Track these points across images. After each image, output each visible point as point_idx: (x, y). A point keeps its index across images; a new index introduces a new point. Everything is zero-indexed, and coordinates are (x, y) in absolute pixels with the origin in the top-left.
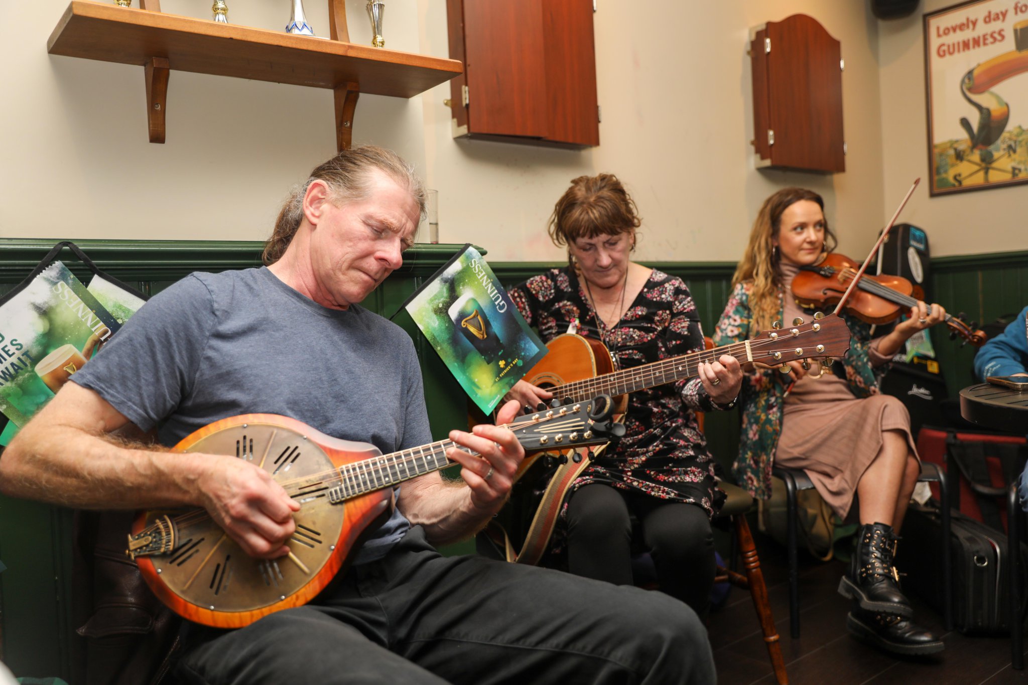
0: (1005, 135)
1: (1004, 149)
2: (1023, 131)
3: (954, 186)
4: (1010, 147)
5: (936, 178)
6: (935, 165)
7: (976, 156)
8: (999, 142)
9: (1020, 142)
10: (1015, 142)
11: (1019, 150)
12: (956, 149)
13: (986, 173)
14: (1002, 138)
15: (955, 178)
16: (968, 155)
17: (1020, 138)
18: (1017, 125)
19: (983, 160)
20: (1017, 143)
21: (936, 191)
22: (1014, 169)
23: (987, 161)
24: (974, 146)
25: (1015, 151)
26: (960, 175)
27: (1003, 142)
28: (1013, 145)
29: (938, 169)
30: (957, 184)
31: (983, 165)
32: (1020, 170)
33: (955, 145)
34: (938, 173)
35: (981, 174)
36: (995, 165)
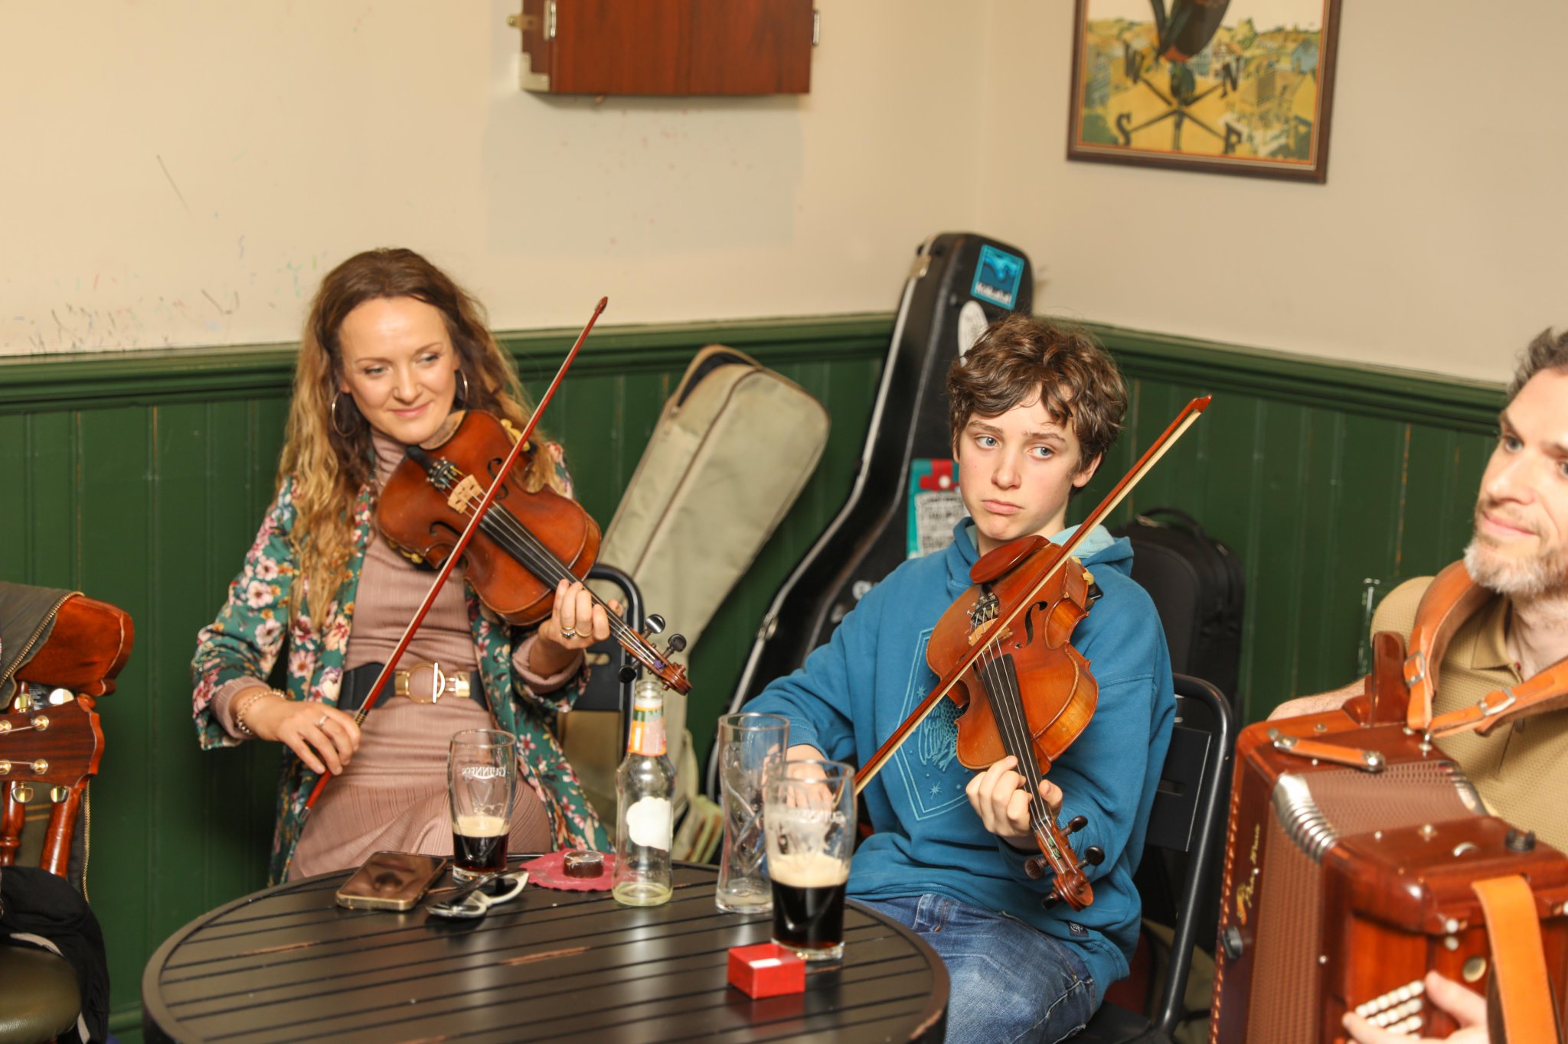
0: (1221, 35)
1: (1217, 74)
2: (1256, 35)
3: (1115, 142)
4: (1227, 68)
5: (1084, 112)
6: (1084, 78)
7: (1162, 76)
8: (1208, 50)
9: (1248, 61)
10: (1238, 60)
11: (1242, 83)
12: (1127, 46)
13: (1178, 126)
14: (1214, 41)
15: (1120, 119)
16: (1148, 70)
17: (1248, 54)
18: (1245, 17)
19: (1175, 90)
20: (1242, 63)
21: (1081, 148)
22: (1230, 130)
23: (1183, 93)
24: (1162, 50)
25: (1234, 87)
26: (1128, 117)
27: (1216, 54)
28: (1234, 66)
29: (1089, 88)
30: (1121, 140)
31: (1175, 102)
32: (1239, 135)
33: (1127, 36)
34: (1089, 102)
35: (1169, 122)
36: (1195, 109)
